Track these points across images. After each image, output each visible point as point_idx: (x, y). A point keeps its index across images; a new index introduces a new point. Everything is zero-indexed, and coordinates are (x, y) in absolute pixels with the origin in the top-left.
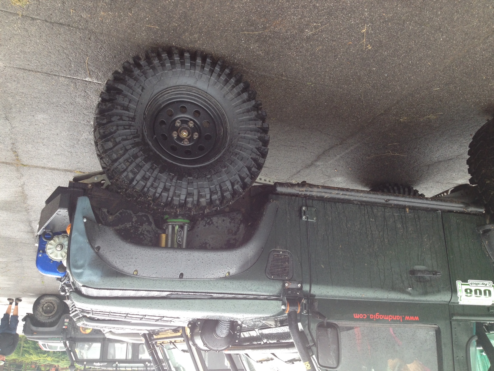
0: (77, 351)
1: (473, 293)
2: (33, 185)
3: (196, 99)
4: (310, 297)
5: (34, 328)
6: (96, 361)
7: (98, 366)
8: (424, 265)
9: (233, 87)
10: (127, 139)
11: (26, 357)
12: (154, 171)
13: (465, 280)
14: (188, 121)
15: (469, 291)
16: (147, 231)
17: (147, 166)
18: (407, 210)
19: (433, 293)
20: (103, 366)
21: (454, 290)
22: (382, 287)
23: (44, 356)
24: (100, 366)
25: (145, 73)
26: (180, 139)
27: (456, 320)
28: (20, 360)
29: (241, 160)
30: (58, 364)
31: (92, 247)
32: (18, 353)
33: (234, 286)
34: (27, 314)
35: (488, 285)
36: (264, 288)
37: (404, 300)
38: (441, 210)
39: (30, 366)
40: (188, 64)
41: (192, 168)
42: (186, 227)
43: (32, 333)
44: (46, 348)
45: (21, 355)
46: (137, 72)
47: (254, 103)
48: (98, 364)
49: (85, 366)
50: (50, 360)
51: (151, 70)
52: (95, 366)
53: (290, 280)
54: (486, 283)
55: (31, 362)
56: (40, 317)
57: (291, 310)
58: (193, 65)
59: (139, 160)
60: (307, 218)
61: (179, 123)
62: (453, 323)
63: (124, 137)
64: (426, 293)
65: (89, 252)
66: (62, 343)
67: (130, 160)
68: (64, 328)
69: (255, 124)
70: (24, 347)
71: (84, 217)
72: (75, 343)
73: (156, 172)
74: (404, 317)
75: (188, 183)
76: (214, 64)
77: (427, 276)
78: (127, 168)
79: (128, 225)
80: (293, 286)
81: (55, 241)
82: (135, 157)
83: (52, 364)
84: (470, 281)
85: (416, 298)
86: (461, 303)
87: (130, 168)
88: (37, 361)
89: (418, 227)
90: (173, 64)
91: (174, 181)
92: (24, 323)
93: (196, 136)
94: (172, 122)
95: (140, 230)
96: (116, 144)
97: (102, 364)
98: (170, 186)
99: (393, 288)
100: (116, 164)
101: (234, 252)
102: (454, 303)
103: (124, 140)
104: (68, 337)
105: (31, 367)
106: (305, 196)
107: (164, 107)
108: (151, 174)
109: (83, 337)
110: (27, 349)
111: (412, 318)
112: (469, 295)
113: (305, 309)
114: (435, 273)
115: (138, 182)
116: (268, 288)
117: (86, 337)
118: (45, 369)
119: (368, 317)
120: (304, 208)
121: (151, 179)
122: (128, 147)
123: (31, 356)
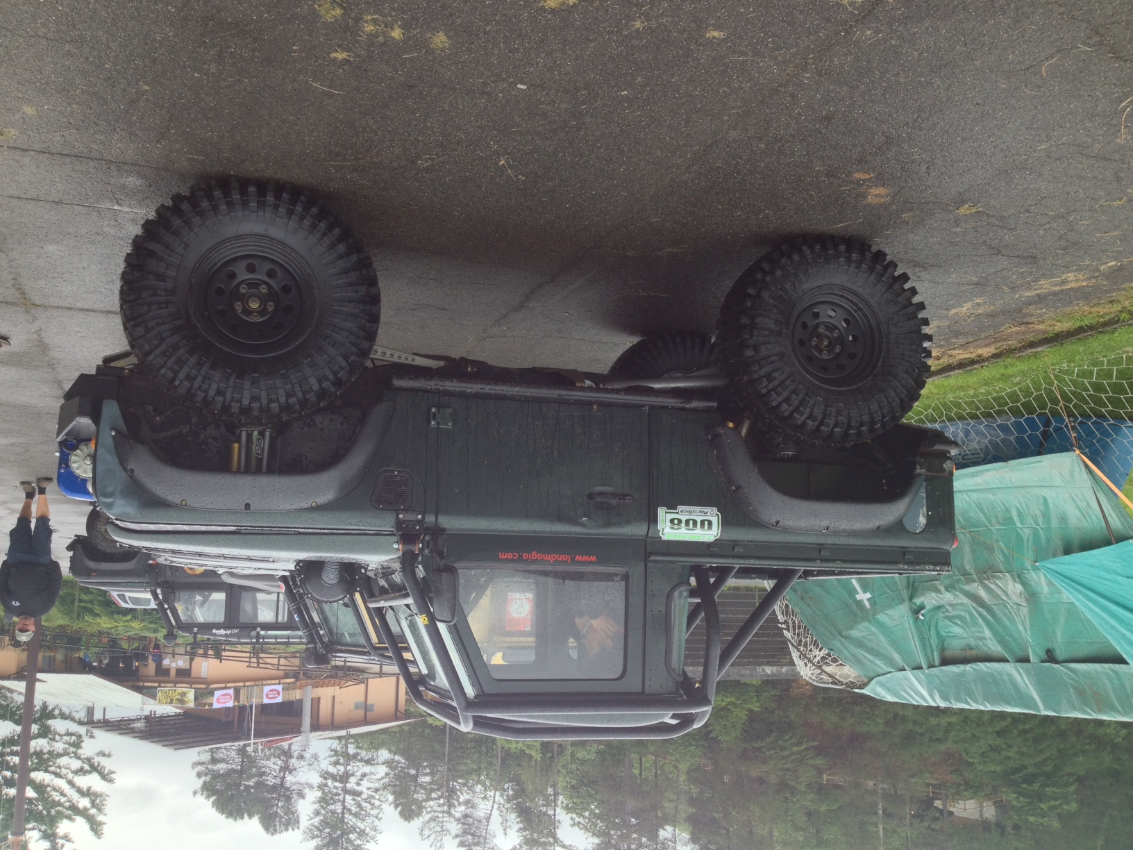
0: (180, 607)
1: (683, 524)
2: (55, 330)
3: (270, 251)
4: (437, 532)
5: (92, 564)
6: (218, 626)
7: (221, 636)
8: (610, 486)
9: (324, 235)
10: (164, 323)
11: (88, 622)
12: (202, 367)
13: (672, 506)
14: (260, 284)
15: (676, 522)
16: (213, 438)
17: (193, 360)
18: (595, 407)
19: (619, 524)
20: (231, 635)
21: (653, 520)
22: (543, 516)
23: (125, 619)
24: (226, 635)
25: (188, 223)
26: (248, 312)
27: (655, 562)
28: (74, 628)
29: (333, 346)
30: (156, 635)
31: (125, 469)
32: (68, 612)
33: (325, 519)
34: (76, 536)
35: (708, 514)
36: (368, 521)
37: (575, 533)
38: (647, 405)
39: (97, 641)
40: (253, 205)
41: (261, 358)
42: (267, 434)
43: (88, 573)
44: (127, 602)
45: (75, 617)
46: (177, 222)
47: (355, 259)
48: (222, 632)
49: (195, 634)
50: (138, 627)
51: (198, 218)
52: (215, 635)
53: (406, 510)
54: (706, 511)
55: (99, 632)
56: (102, 543)
57: (405, 549)
58: (262, 205)
59: (181, 352)
60: (438, 424)
61: (244, 288)
62: (650, 565)
63: (160, 320)
64: (608, 524)
65: (121, 475)
66: (147, 591)
67: (167, 354)
68: (151, 564)
69: (357, 292)
70: (80, 601)
71: (112, 429)
72: (174, 593)
73: (205, 369)
74: (575, 558)
75: (253, 383)
76: (293, 201)
77: (614, 502)
78: (165, 363)
79: (185, 429)
80: (410, 517)
81: (81, 450)
82: (175, 348)
83: (143, 634)
84: (680, 508)
85: (593, 531)
86: (665, 538)
87: (169, 364)
88: (111, 628)
89: (608, 431)
90: (230, 205)
91: (232, 379)
92: (71, 553)
93: (271, 307)
94: (235, 287)
95: (202, 436)
96: (148, 330)
97: (228, 632)
98: (226, 388)
99: (560, 518)
100: (151, 357)
101: (318, 476)
102: (653, 538)
103: (158, 325)
104: (160, 580)
105: (100, 641)
106: (439, 392)
107: (222, 265)
108: (199, 372)
109: (191, 580)
110: (89, 606)
111: (586, 558)
112: (676, 527)
113: (428, 547)
114: (624, 496)
115: (181, 382)
116: (374, 521)
117: (196, 580)
118: (129, 645)
119: (520, 557)
120: (433, 410)
121: (199, 379)
122: (165, 335)
123: (98, 620)
